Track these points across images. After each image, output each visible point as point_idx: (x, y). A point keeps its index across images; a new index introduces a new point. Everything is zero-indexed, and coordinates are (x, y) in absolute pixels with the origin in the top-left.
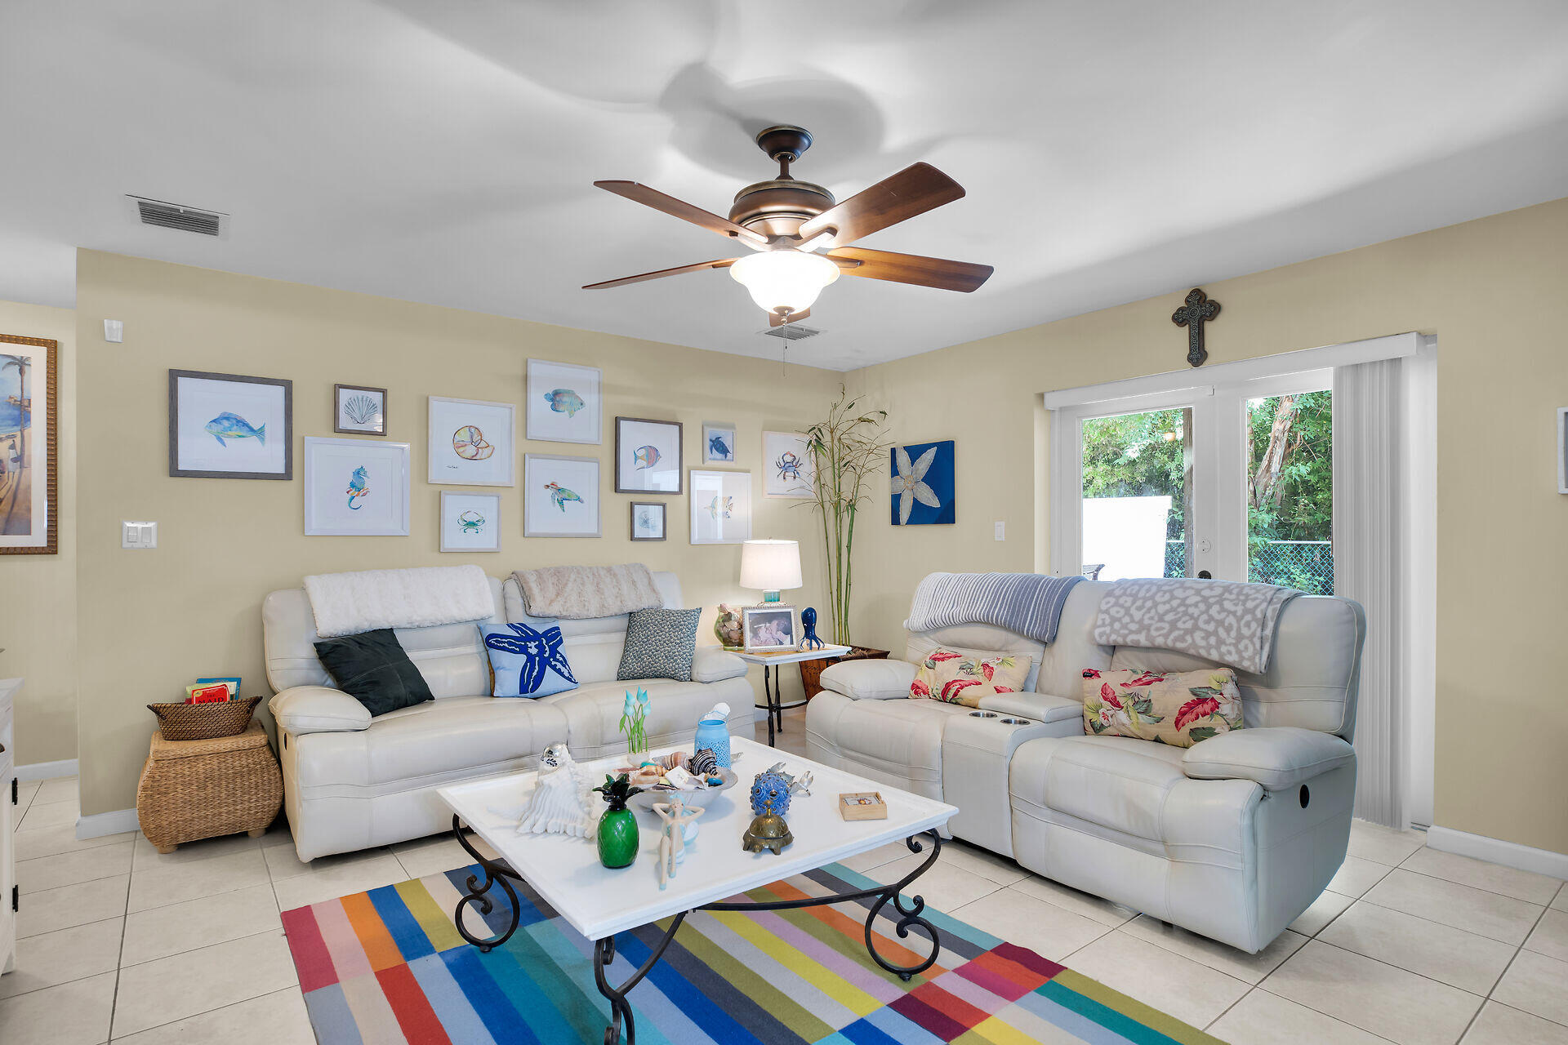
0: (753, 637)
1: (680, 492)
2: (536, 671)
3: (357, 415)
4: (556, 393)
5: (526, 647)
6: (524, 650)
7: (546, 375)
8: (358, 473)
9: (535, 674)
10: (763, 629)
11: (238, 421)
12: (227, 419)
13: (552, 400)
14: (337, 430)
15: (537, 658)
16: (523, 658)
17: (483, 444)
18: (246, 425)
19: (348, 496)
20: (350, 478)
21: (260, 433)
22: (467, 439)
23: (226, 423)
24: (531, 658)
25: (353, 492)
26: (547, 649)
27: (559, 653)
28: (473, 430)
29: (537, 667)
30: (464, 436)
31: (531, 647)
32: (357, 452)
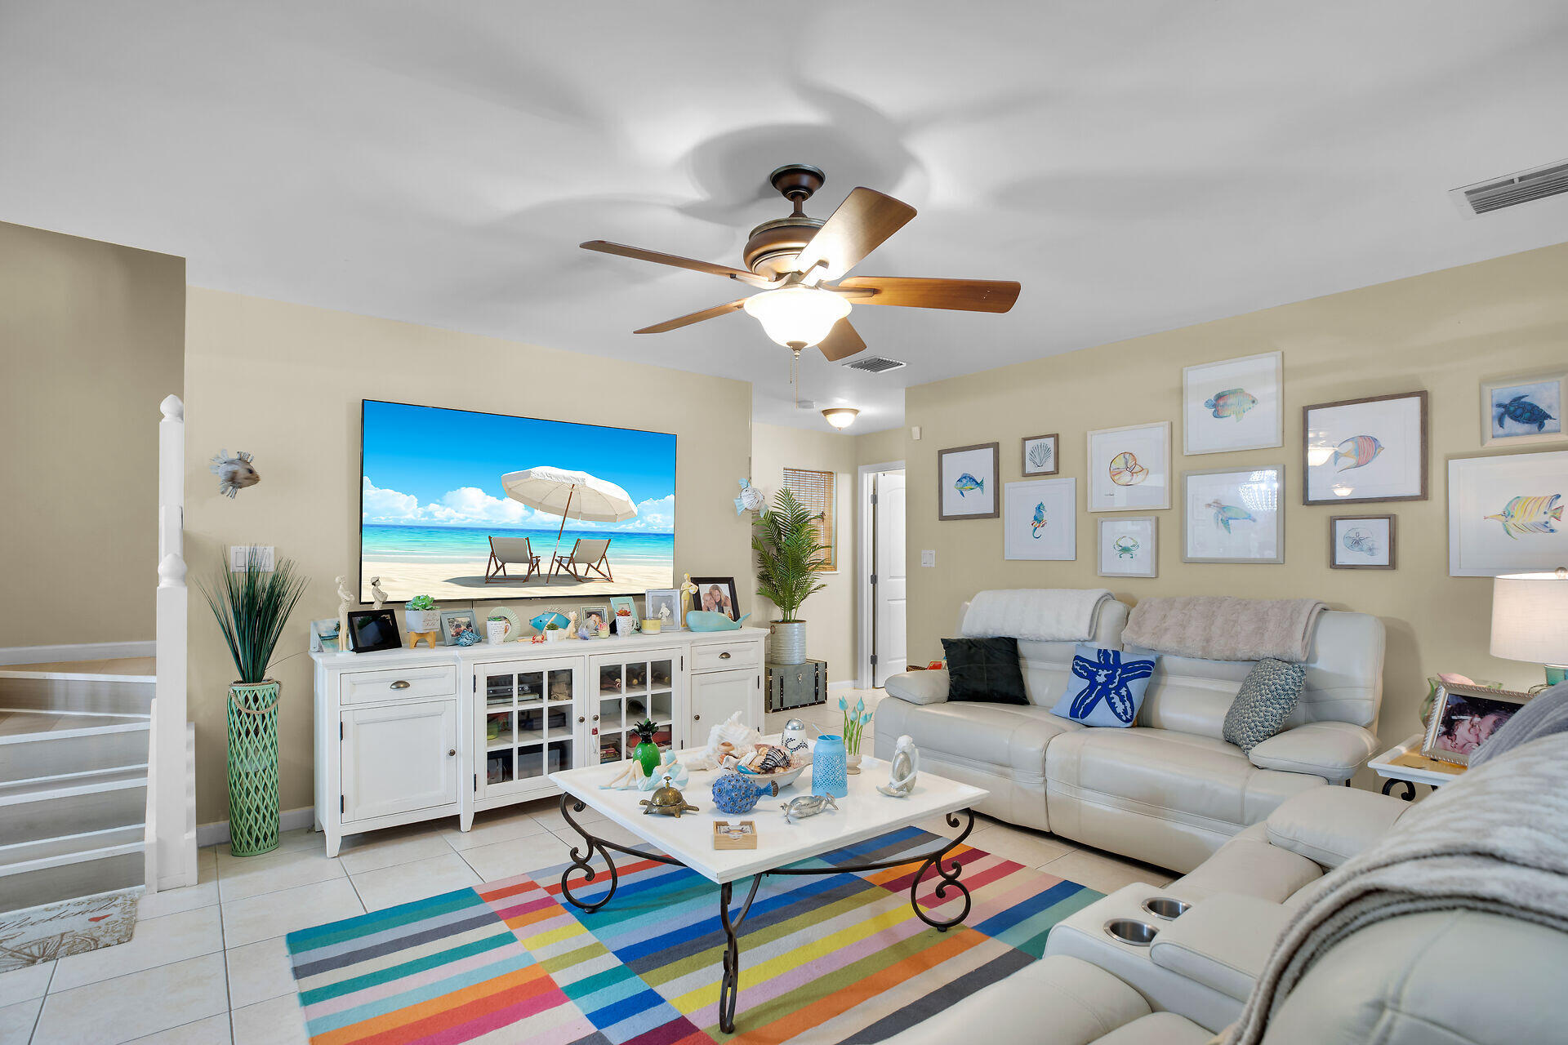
0: (1444, 734)
1: (1424, 495)
2: (1091, 698)
3: (1037, 461)
4: (1220, 397)
5: (1096, 673)
6: (1091, 676)
7: (1205, 379)
8: (1039, 508)
9: (1088, 701)
10: (1467, 725)
11: (971, 478)
12: (965, 478)
13: (1214, 406)
14: (1025, 475)
15: (1099, 687)
16: (1087, 683)
17: (1137, 468)
18: (974, 480)
19: (1033, 528)
20: (1033, 513)
21: (980, 484)
22: (1123, 466)
23: (964, 481)
24: (1093, 685)
25: (1036, 524)
26: (1116, 681)
27: (1127, 687)
28: (1127, 456)
29: (1093, 695)
30: (1120, 463)
31: (1100, 675)
32: (1037, 491)
